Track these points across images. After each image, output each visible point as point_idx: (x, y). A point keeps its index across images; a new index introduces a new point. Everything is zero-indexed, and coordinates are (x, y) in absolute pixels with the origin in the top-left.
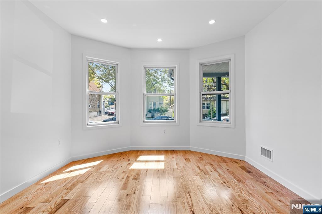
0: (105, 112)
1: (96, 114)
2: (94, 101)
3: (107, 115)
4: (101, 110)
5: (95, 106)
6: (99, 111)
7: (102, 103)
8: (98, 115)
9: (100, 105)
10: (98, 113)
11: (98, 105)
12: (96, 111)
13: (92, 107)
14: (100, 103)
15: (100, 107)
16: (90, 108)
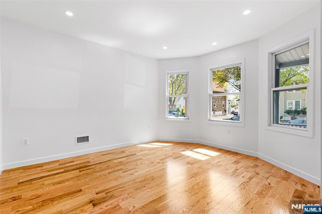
0: (231, 111)
1: (221, 113)
2: (219, 101)
3: (233, 115)
4: (226, 110)
5: (220, 105)
6: (224, 110)
7: (227, 102)
8: (223, 114)
9: (225, 105)
10: (223, 112)
11: (223, 105)
12: (221, 110)
13: (217, 106)
14: (225, 103)
15: (225, 107)
16: (215, 107)
